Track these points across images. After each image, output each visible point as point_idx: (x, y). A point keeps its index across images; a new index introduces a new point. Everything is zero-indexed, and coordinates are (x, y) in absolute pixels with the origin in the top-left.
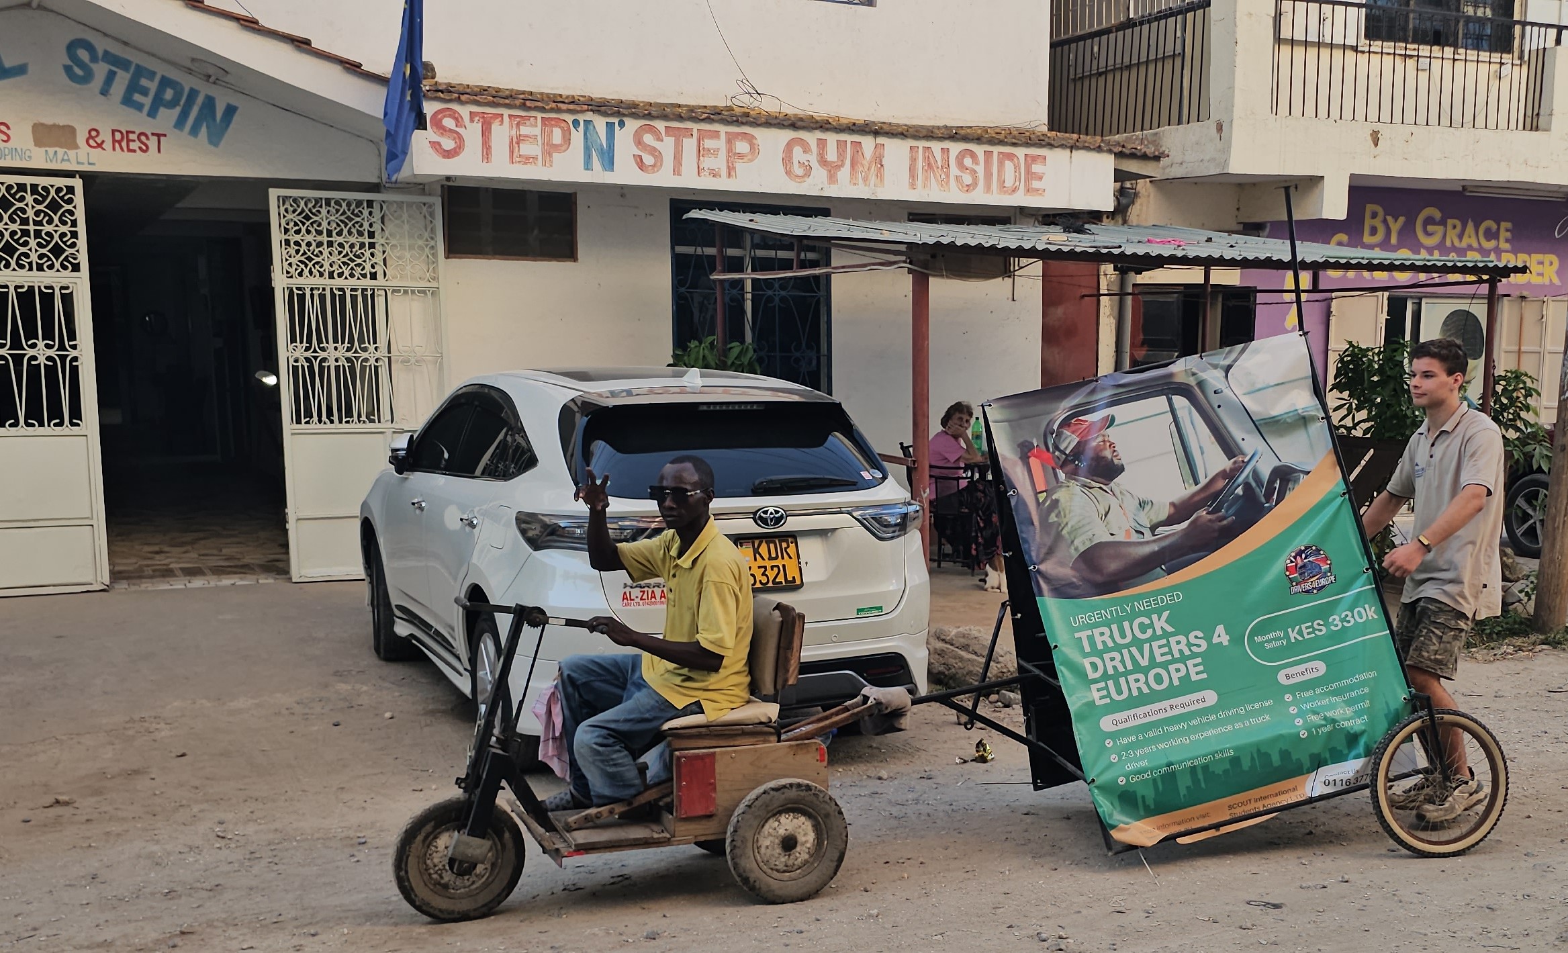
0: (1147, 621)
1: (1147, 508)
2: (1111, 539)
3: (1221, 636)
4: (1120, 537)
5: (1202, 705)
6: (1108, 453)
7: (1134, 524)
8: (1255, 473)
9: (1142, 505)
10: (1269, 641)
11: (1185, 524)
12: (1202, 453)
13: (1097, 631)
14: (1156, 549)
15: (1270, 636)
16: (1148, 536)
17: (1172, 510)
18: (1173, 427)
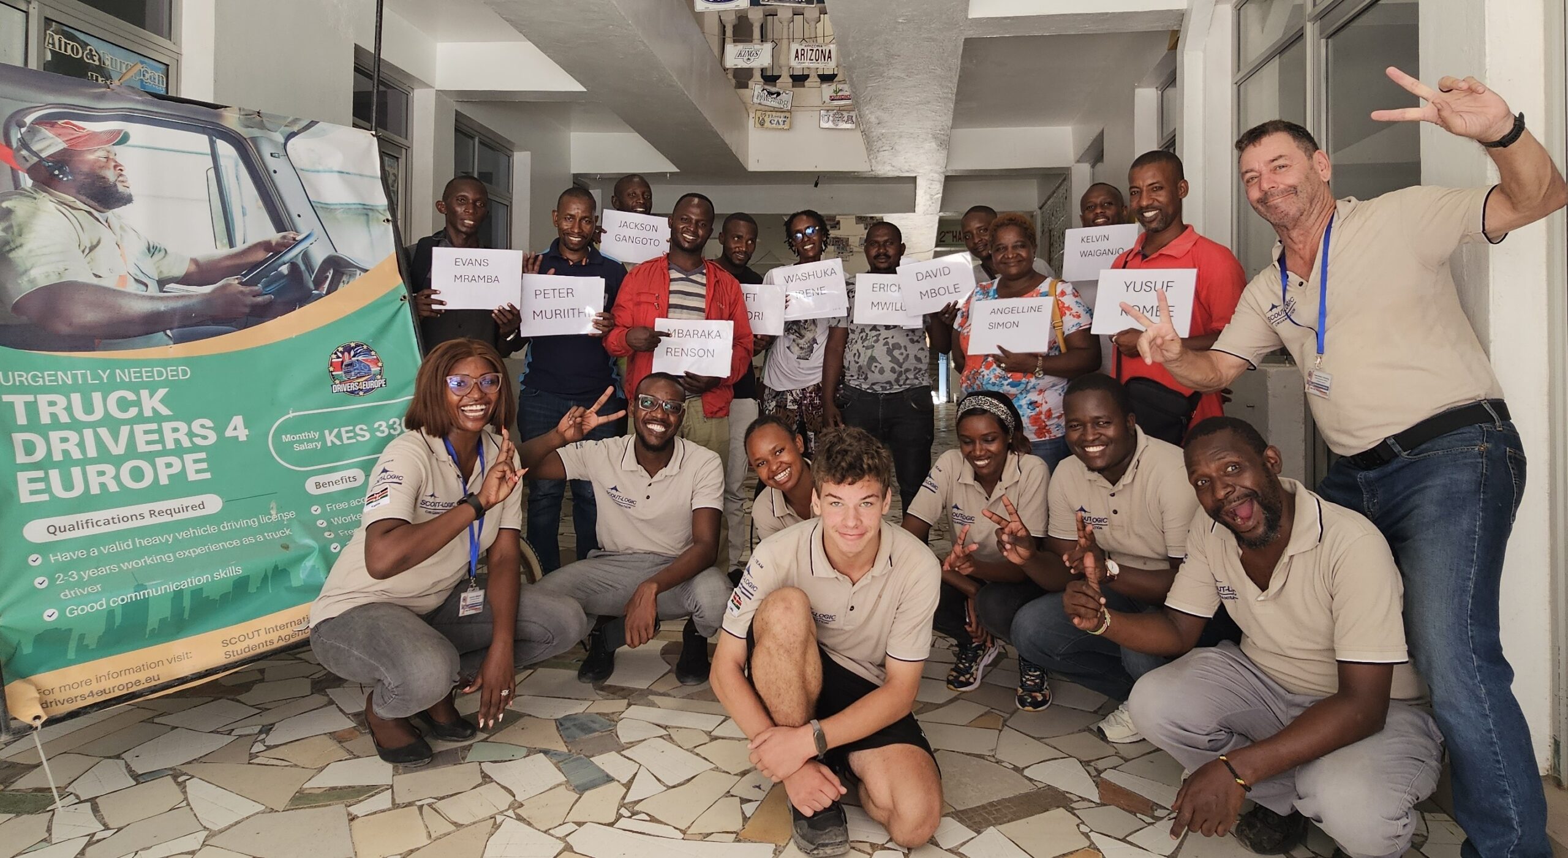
0: (131, 396)
1: (158, 256)
2: (95, 281)
3: (237, 428)
4: (109, 282)
5: (199, 513)
6: (110, 175)
7: (134, 271)
8: (306, 256)
9: (152, 250)
10: (301, 442)
11: (207, 289)
12: (244, 214)
13: (43, 400)
14: (162, 308)
15: (304, 435)
16: (153, 290)
17: (193, 268)
18: (212, 173)
